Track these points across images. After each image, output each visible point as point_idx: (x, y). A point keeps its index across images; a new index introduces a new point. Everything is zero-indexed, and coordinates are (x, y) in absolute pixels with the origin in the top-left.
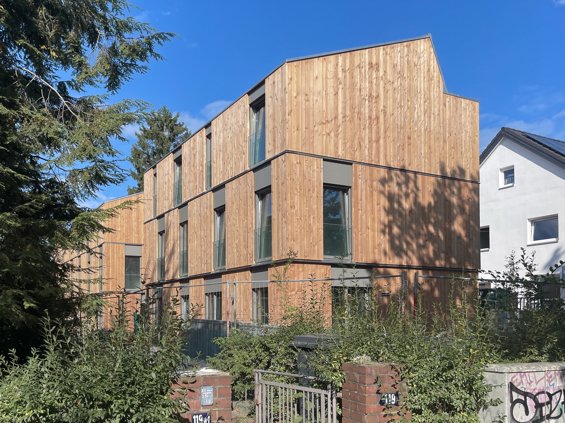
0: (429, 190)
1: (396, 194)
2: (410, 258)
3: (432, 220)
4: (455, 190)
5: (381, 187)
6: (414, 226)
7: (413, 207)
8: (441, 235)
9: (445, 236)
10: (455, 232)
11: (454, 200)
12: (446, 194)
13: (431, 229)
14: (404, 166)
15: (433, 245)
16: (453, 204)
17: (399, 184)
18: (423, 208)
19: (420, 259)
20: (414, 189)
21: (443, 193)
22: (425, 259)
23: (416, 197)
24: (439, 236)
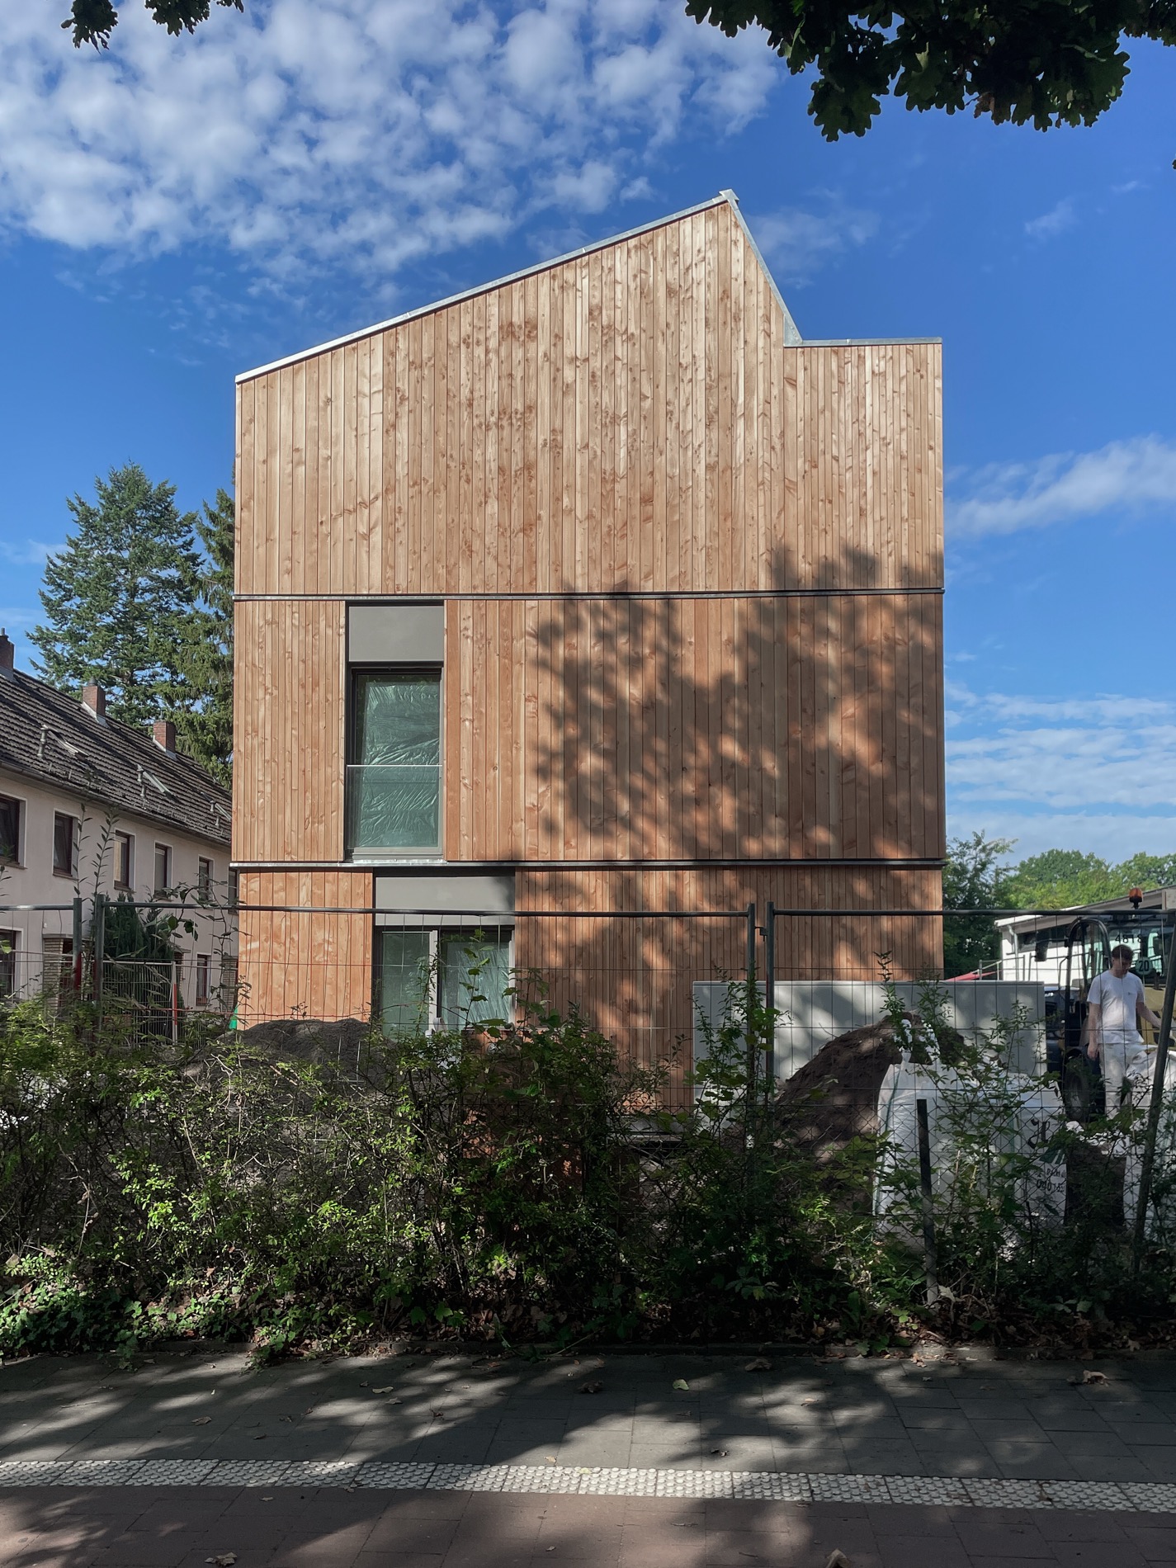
0: (725, 637)
1: (594, 664)
2: (644, 838)
3: (737, 724)
4: (833, 625)
5: (542, 652)
6: (661, 746)
7: (660, 695)
8: (770, 764)
9: (788, 768)
10: (829, 750)
11: (830, 653)
12: (796, 641)
13: (730, 748)
14: (626, 583)
15: (735, 794)
16: (826, 665)
17: (604, 637)
18: (698, 692)
19: (685, 838)
20: (664, 643)
21: (781, 639)
22: (704, 838)
23: (671, 661)
24: (761, 769)
